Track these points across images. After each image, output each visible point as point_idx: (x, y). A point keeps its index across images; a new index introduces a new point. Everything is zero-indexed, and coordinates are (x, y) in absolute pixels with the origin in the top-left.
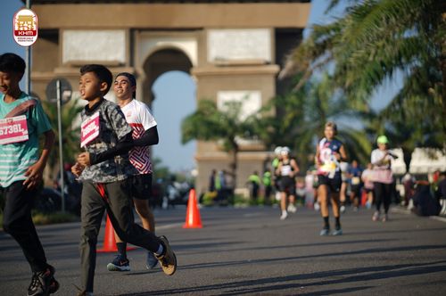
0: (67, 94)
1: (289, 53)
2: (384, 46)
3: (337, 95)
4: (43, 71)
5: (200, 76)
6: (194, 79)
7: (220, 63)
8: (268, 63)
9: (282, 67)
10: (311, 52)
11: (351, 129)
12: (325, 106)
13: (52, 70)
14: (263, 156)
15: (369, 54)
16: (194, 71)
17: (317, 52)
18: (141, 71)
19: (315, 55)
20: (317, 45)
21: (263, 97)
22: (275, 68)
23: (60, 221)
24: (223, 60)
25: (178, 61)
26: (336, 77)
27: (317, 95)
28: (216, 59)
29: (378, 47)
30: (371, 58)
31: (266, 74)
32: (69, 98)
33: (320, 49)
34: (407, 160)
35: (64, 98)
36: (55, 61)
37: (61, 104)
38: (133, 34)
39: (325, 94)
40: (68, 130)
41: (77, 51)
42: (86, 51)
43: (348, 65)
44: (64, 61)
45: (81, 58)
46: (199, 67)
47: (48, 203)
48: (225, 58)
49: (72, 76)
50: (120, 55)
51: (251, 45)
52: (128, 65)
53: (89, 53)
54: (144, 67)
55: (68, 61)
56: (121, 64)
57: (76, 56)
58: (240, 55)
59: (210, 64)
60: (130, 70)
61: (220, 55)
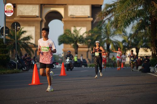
0: (18, 27)
1: (98, 14)
3: (113, 29)
4: (10, 19)
5: (65, 22)
6: (63, 22)
7: (72, 17)
8: (89, 17)
9: (94, 19)
10: (105, 13)
11: (117, 40)
12: (109, 33)
13: (13, 19)
14: (87, 49)
15: (126, 16)
16: (63, 19)
17: (107, 13)
18: (44, 19)
19: (107, 15)
20: (107, 11)
21: (87, 29)
22: (92, 19)
23: (16, 73)
24: (73, 16)
25: (57, 16)
27: (106, 28)
28: (71, 15)
29: (129, 13)
31: (88, 21)
32: (19, 29)
33: (109, 12)
34: (137, 52)
37: (16, 31)
38: (42, 6)
39: (109, 28)
40: (18, 40)
41: (22, 12)
42: (25, 12)
43: (118, 19)
44: (17, 15)
45: (23, 14)
46: (65, 18)
47: (11, 66)
48: (74, 15)
49: (19, 21)
50: (37, 14)
51: (83, 11)
52: (40, 17)
53: (26, 13)
54: (45, 18)
55: (19, 15)
56: (37, 17)
57: (21, 14)
58: (79, 14)
59: (69, 17)
60: (41, 19)
61: (72, 14)
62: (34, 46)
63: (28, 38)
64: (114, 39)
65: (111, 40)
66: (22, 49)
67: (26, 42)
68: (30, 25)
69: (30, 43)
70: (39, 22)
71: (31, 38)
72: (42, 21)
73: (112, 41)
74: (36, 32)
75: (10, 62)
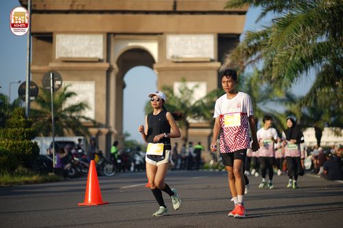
0: (58, 83)
2: (301, 48)
3: (264, 86)
4: (39, 65)
5: (160, 70)
6: (155, 71)
7: (176, 60)
8: (212, 61)
9: (222, 64)
10: (245, 52)
11: (275, 112)
12: (255, 94)
13: (48, 65)
15: (290, 55)
16: (155, 66)
17: (250, 53)
18: (115, 66)
19: (248, 55)
20: (250, 47)
21: (207, 87)
22: (218, 64)
23: (51, 181)
24: (178, 58)
25: (143, 58)
26: (264, 72)
27: (249, 85)
28: (173, 57)
29: (297, 50)
30: (291, 59)
31: (211, 69)
32: (60, 86)
33: (255, 49)
34: (319, 136)
35: (56, 86)
36: (50, 57)
37: (53, 91)
38: (109, 38)
39: (255, 85)
40: (59, 111)
41: (67, 50)
42: (73, 50)
43: (273, 63)
44: (57, 57)
45: (70, 56)
46: (159, 63)
47: (42, 166)
48: (180, 56)
49: (63, 69)
50: (99, 53)
51: (200, 46)
52: (105, 61)
53: (76, 52)
54: (118, 63)
55: (60, 58)
56: (100, 61)
57: (65, 53)
58: (190, 54)
59: (168, 60)
60: (106, 65)
61: (176, 54)
62: (92, 124)
63: (81, 106)
64: (267, 108)
65: (260, 111)
66: (68, 131)
67: (74, 114)
68: (83, 79)
69: (84, 117)
70: (105, 73)
71: (87, 106)
72: (109, 70)
73: (263, 112)
74: (96, 93)
75: (38, 158)
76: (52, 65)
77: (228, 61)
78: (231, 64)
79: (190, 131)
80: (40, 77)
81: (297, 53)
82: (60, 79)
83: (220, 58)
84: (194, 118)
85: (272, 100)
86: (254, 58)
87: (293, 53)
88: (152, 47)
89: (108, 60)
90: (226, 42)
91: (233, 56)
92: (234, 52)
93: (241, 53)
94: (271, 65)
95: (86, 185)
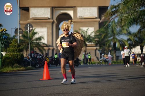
0: (31, 28)
1: (103, 14)
2: (134, 13)
3: (118, 29)
4: (24, 21)
7: (81, 18)
8: (96, 18)
10: (110, 14)
11: (123, 39)
12: (115, 32)
13: (27, 21)
14: (95, 48)
15: (129, 15)
17: (112, 14)
18: (55, 21)
19: (112, 15)
20: (112, 12)
21: (95, 29)
22: (99, 20)
23: (29, 70)
24: (82, 17)
25: (67, 17)
26: (118, 23)
27: (112, 28)
28: (80, 17)
29: (132, 13)
30: (130, 17)
31: (96, 21)
32: (32, 30)
33: (114, 13)
35: (30, 30)
36: (28, 17)
37: (29, 32)
38: (53, 9)
39: (114, 28)
40: (32, 40)
41: (35, 14)
42: (38, 14)
43: (122, 19)
44: (31, 18)
45: (36, 17)
46: (74, 19)
47: (25, 64)
48: (83, 16)
49: (33, 23)
50: (49, 15)
51: (91, 12)
52: (51, 19)
53: (39, 15)
54: (56, 19)
55: (32, 18)
56: (49, 19)
57: (34, 16)
58: (87, 15)
59: (78, 18)
60: (52, 21)
61: (81, 16)
62: (45, 46)
64: (120, 38)
65: (117, 39)
66: (35, 48)
67: (38, 42)
68: (42, 27)
69: (42, 43)
70: (51, 24)
71: (43, 38)
72: (53, 23)
74: (48, 32)
75: (23, 60)
76: (29, 21)
77: (103, 18)
78: (105, 19)
79: (87, 48)
80: (24, 26)
81: (132, 15)
82: (32, 27)
83: (100, 17)
84: (89, 42)
85: (122, 34)
86: (114, 16)
87: (130, 14)
88: (71, 13)
89: (52, 18)
90: (102, 10)
91: (105, 15)
92: (105, 14)
93: (109, 14)
94: (121, 20)
95: (43, 71)
